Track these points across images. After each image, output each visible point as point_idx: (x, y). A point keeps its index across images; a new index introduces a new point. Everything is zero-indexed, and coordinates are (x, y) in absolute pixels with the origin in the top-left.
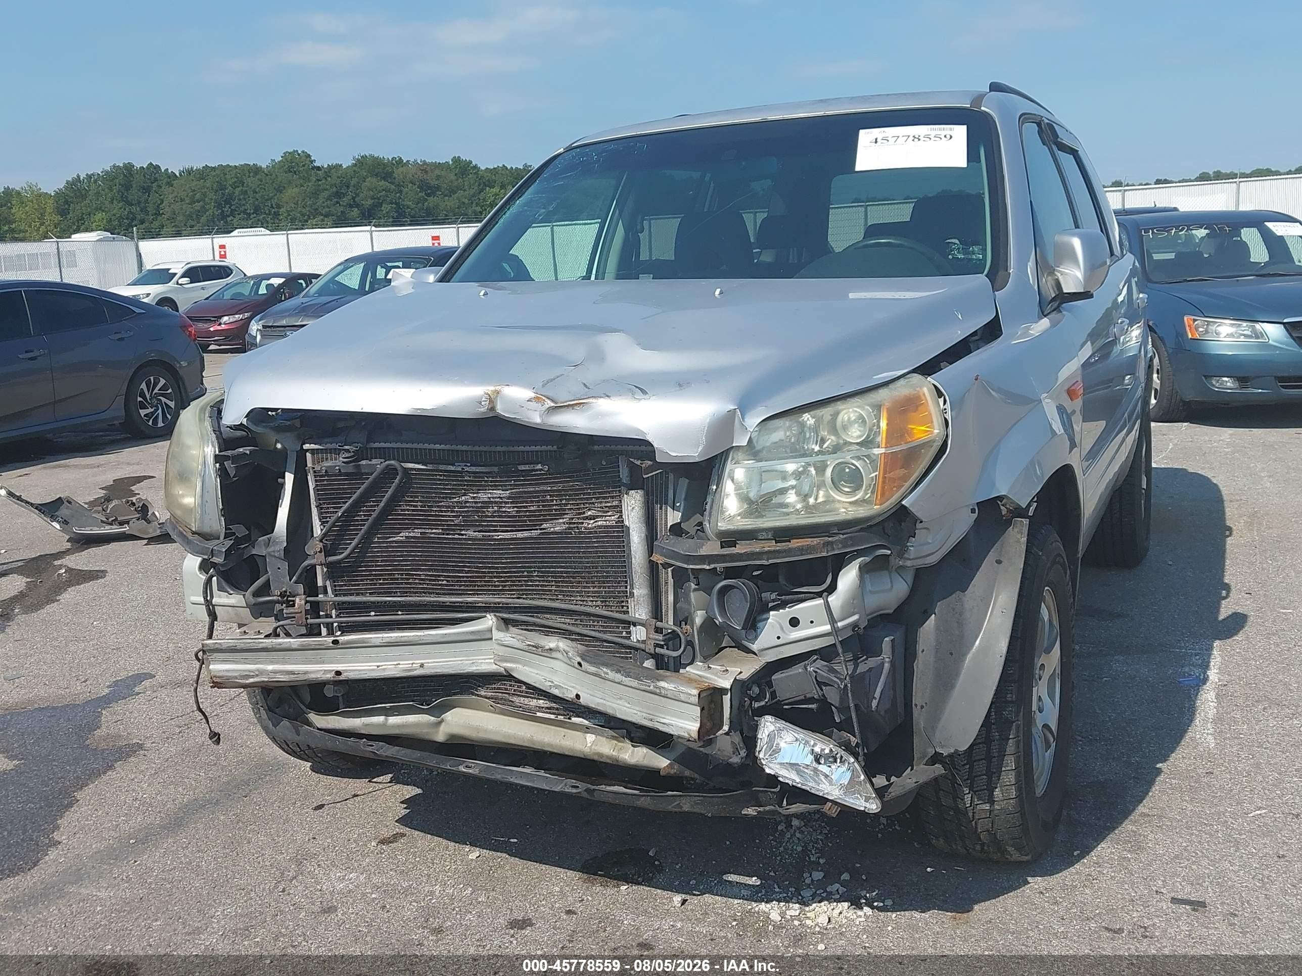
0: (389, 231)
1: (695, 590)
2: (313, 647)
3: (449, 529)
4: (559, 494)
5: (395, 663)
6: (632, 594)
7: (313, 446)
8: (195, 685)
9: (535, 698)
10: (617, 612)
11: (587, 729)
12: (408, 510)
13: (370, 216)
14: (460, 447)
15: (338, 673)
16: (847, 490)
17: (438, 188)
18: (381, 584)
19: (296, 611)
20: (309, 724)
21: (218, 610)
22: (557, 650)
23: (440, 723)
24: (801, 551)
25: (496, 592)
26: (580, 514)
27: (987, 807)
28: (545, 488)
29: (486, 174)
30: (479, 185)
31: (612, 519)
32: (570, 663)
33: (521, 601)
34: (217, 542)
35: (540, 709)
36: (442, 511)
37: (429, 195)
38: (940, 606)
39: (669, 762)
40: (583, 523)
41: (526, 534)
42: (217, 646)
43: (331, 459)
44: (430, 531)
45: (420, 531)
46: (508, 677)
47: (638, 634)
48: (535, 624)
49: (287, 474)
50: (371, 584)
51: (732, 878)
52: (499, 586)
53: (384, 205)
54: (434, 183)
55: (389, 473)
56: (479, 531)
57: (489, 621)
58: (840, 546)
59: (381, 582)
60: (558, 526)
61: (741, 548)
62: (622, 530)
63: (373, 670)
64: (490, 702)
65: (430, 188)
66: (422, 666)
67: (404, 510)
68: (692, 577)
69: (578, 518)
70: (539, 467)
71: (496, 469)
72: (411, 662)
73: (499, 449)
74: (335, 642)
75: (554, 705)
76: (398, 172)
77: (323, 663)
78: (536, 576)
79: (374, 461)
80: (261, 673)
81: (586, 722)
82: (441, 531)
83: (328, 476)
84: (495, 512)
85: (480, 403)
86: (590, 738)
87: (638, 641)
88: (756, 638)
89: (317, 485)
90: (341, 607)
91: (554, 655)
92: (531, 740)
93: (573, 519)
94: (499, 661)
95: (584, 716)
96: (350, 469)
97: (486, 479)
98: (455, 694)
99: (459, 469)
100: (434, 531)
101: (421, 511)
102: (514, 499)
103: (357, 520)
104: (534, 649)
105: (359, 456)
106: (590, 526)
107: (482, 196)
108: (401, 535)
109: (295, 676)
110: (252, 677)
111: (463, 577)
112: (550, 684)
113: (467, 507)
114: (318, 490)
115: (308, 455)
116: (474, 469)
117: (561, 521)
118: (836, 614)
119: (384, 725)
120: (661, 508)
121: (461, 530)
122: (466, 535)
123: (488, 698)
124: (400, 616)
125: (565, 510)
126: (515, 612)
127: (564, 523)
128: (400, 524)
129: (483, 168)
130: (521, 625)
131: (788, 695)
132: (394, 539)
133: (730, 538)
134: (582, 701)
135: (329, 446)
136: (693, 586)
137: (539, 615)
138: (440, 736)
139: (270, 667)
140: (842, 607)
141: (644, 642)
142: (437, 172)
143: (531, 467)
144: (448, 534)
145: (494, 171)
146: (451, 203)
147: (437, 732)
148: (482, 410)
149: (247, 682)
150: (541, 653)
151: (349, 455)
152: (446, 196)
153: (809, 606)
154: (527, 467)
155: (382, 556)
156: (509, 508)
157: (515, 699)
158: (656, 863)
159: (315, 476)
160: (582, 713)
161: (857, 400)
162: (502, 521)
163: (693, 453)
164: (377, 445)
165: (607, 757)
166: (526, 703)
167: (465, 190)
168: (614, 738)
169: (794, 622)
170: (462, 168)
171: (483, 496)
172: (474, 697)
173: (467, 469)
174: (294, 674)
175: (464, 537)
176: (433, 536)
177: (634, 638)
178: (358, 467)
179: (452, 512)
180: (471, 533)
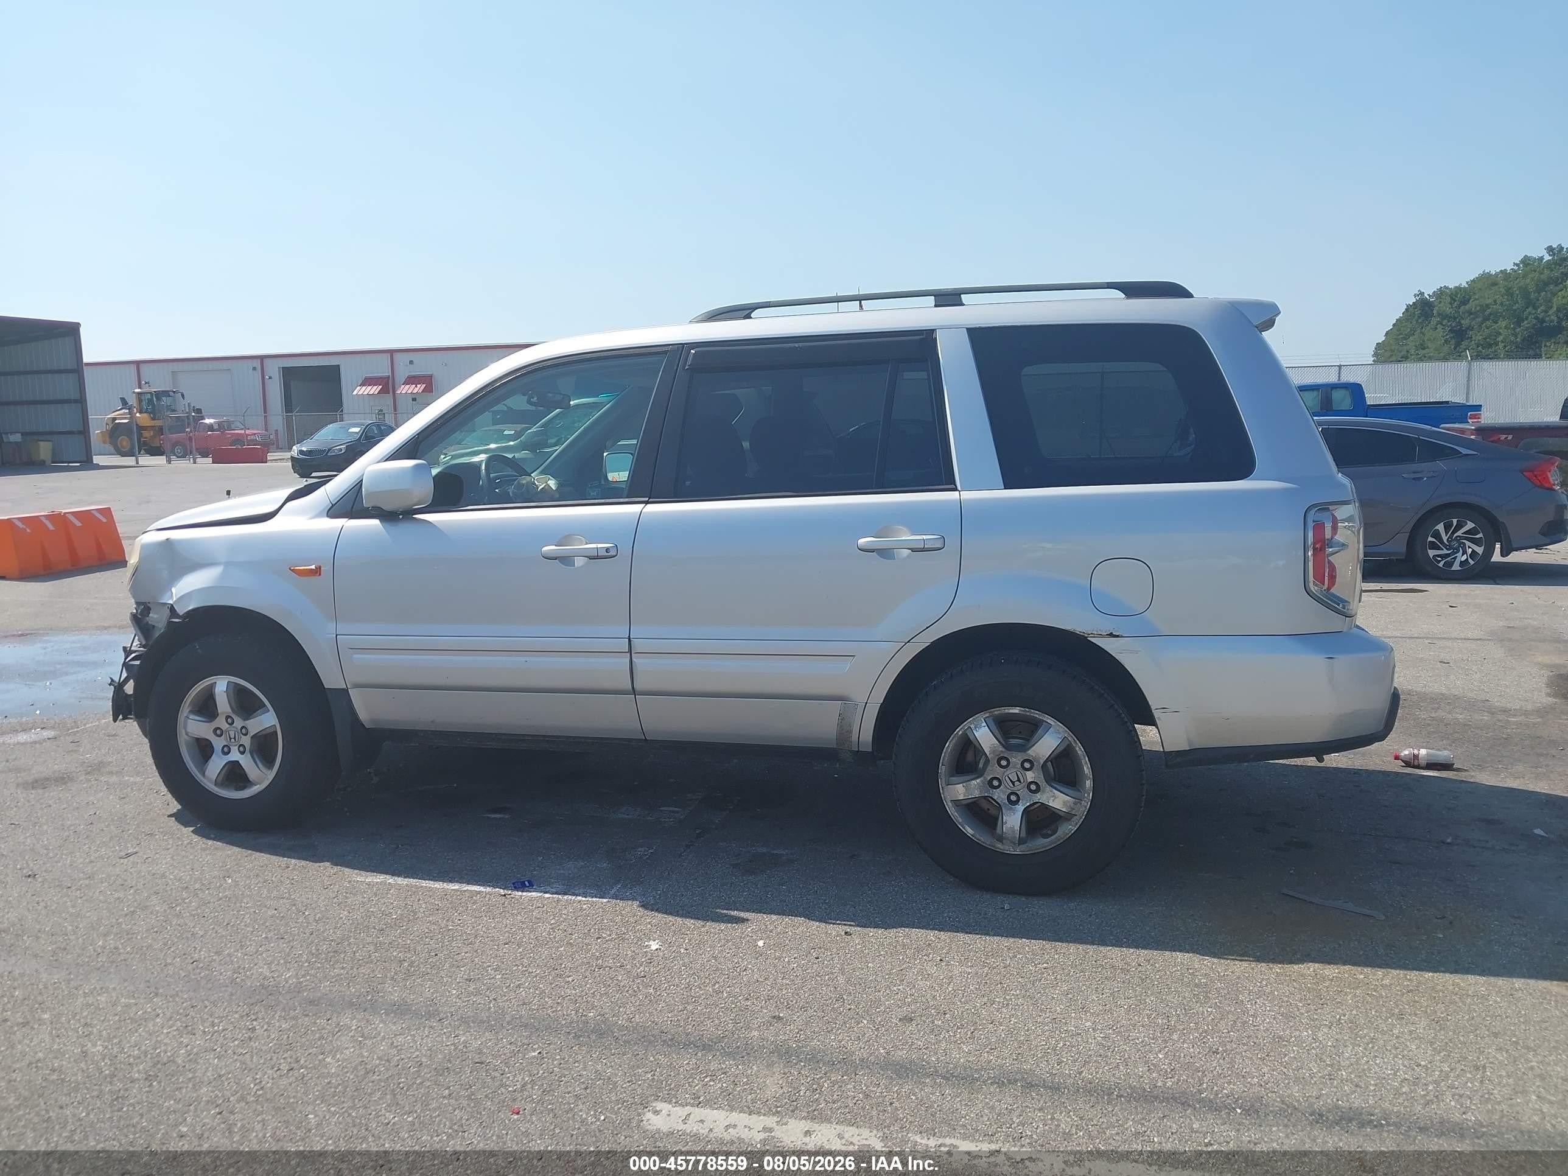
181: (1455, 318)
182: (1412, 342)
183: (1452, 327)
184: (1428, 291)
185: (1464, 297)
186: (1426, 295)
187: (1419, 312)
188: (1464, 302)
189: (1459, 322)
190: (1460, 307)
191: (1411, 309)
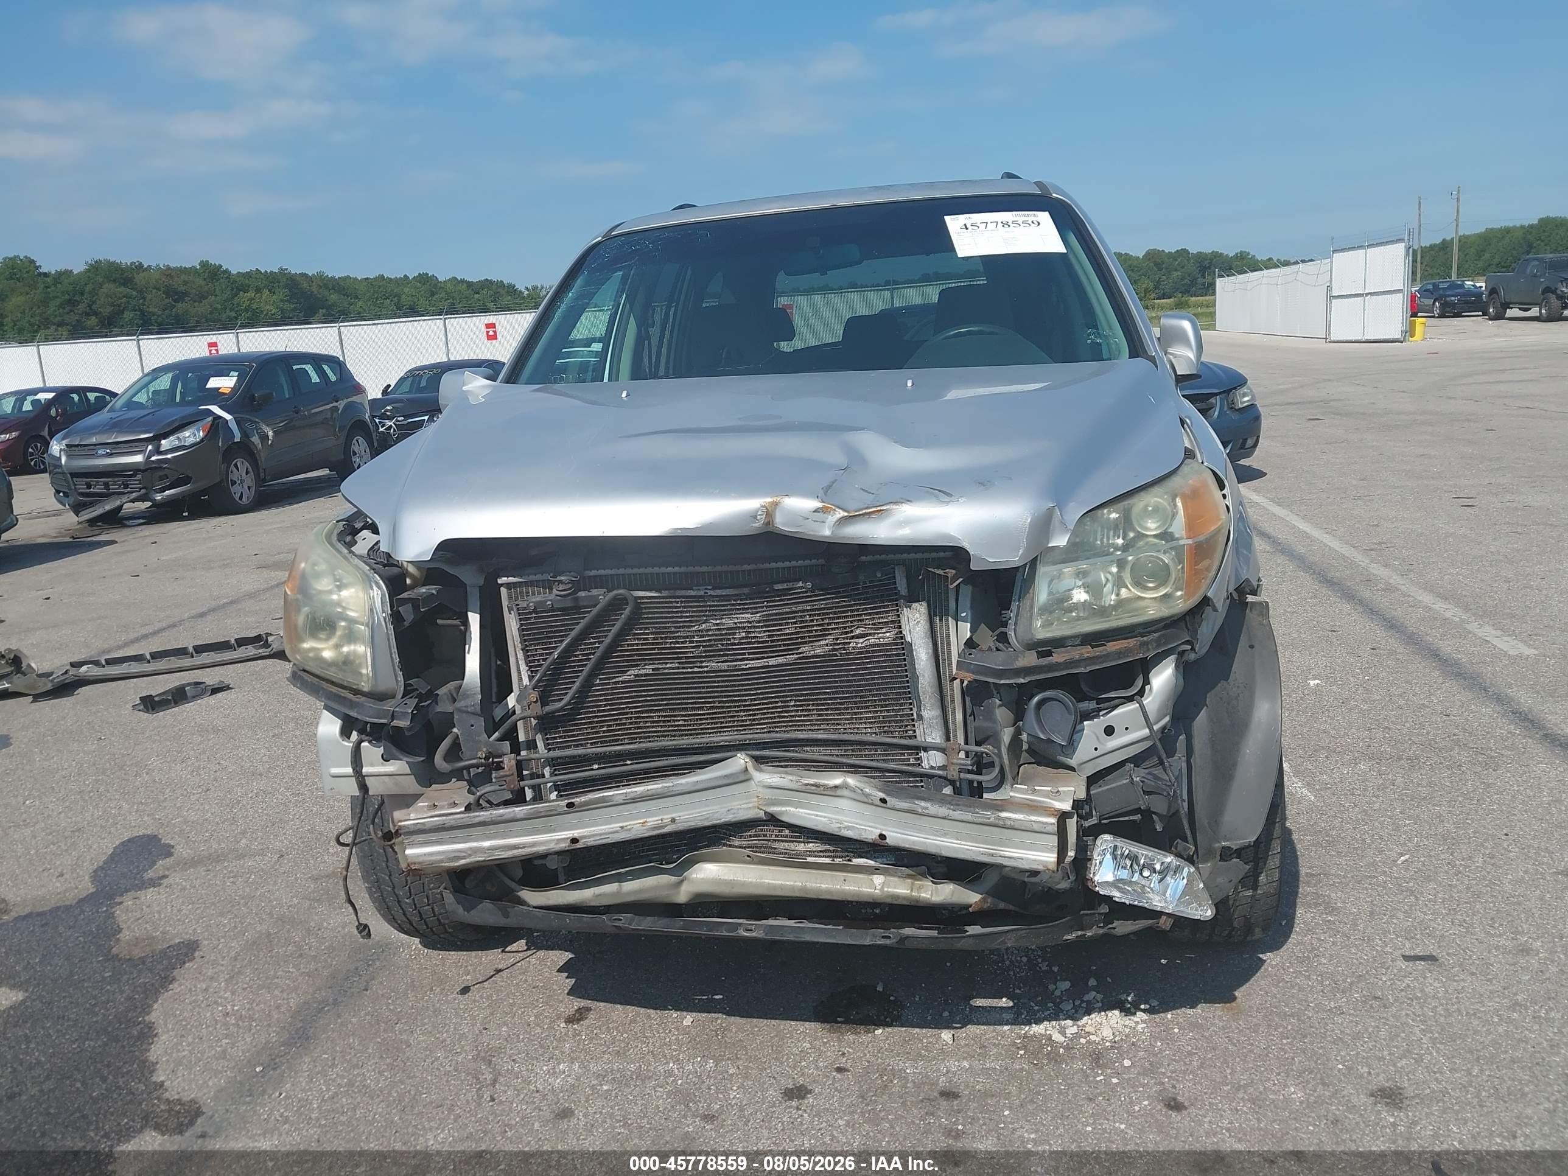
0: (156, 338)
1: (1000, 706)
2: (543, 814)
3: (691, 661)
4: (822, 613)
5: (641, 821)
6: (920, 717)
7: (511, 579)
8: (345, 873)
9: (801, 842)
10: (901, 737)
11: (876, 870)
12: (637, 644)
13: (110, 324)
14: (698, 569)
15: (574, 841)
16: (1151, 585)
17: (186, 294)
18: (604, 732)
19: (508, 773)
20: (522, 902)
21: (369, 781)
22: (845, 786)
23: (682, 882)
24: (1120, 654)
25: (744, 726)
26: (847, 633)
27: (1250, 893)
28: (805, 608)
29: (238, 280)
30: (232, 290)
31: (887, 636)
32: (866, 800)
33: (773, 735)
34: (393, 702)
35: (812, 853)
36: (678, 643)
37: (176, 301)
38: (1210, 697)
39: (980, 896)
40: (850, 643)
41: (780, 660)
42: (418, 827)
43: (539, 593)
44: (664, 666)
45: (651, 666)
46: (773, 820)
47: (932, 760)
48: (791, 760)
49: (470, 614)
50: (593, 733)
51: (979, 1002)
52: (746, 720)
53: (126, 312)
54: (182, 288)
55: (617, 604)
56: (722, 662)
57: (741, 760)
58: (1155, 645)
59: (605, 729)
60: (820, 648)
61: (1058, 657)
62: (902, 648)
63: (617, 832)
64: (747, 851)
65: (176, 293)
66: (673, 820)
67: (632, 645)
68: (995, 692)
69: (844, 638)
70: (800, 584)
71: (746, 591)
72: (660, 818)
73: (746, 567)
74: (570, 805)
75: (828, 847)
76: (139, 278)
77: (554, 831)
78: (794, 706)
79: (595, 592)
80: (475, 850)
81: (871, 863)
82: (677, 665)
83: (537, 613)
84: (743, 638)
85: (755, 517)
86: (878, 879)
87: (932, 768)
88: (1074, 752)
89: (522, 625)
90: (553, 763)
91: (839, 792)
92: (803, 889)
93: (837, 639)
94: (766, 805)
95: (869, 856)
96: (568, 603)
97: (733, 602)
98: (701, 848)
99: (702, 593)
100: (668, 666)
101: (653, 644)
102: (766, 622)
103: (574, 661)
104: (814, 788)
105: (577, 586)
106: (859, 645)
107: (236, 300)
108: (628, 673)
109: (520, 850)
110: (464, 858)
111: (704, 714)
112: (839, 825)
113: (709, 635)
114: (523, 630)
115: (503, 590)
116: (719, 592)
117: (824, 642)
118: (1152, 717)
119: (618, 893)
120: (941, 620)
121: (701, 662)
122: (707, 667)
123: (745, 848)
124: (630, 766)
125: (828, 630)
126: (765, 748)
127: (827, 645)
128: (628, 661)
129: (234, 272)
130: (772, 762)
131: (1109, 809)
132: (621, 679)
133: (1045, 648)
134: (889, 841)
135: (532, 578)
136: (998, 702)
137: (796, 749)
138: (682, 896)
139: (487, 844)
140: (1159, 710)
141: (943, 768)
142: (183, 277)
143: (790, 585)
144: (683, 668)
145: (248, 275)
146: (203, 308)
147: (678, 893)
148: (757, 525)
149: (456, 864)
150: (822, 792)
151: (567, 587)
152: (195, 301)
153: (1123, 713)
154: (785, 586)
155: (606, 700)
156: (760, 632)
157: (776, 845)
158: (892, 998)
159: (519, 614)
160: (867, 852)
161: (1157, 490)
162: (751, 648)
163: (1013, 558)
164: (593, 573)
165: (905, 898)
166: (793, 848)
167: (216, 296)
168: (909, 876)
169: (1109, 731)
170: (212, 273)
171: (728, 622)
172: (724, 848)
173: (710, 593)
174: (519, 848)
175: (705, 669)
176: (667, 671)
177: (925, 764)
178: (577, 599)
179: (691, 642)
180: (713, 665)
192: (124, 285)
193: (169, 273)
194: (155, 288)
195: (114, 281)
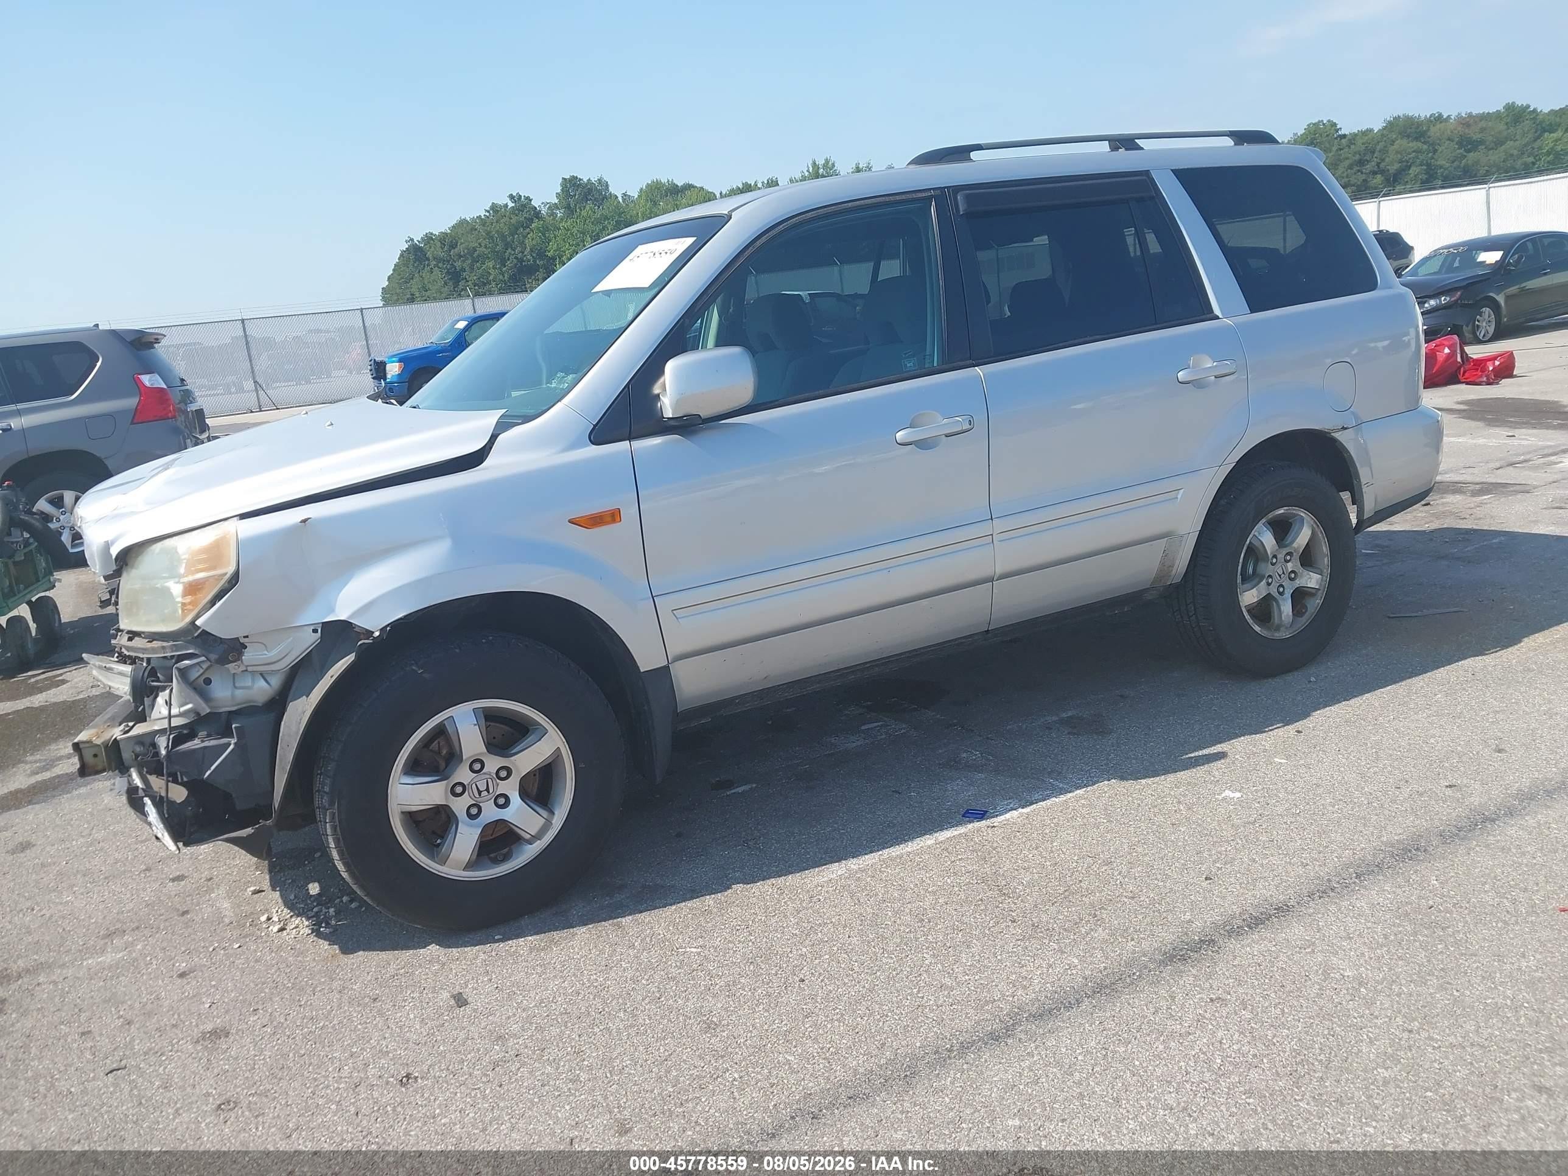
17: (1481, 142)
29: (1547, 118)
30: (1536, 132)
37: (1469, 151)
38: (291, 706)
53: (1412, 168)
54: (1478, 136)
65: (1470, 142)
76: (1434, 131)
107: (1538, 143)
129: (1544, 111)
142: (1483, 124)
145: (1558, 113)
146: (1496, 156)
152: (1490, 149)
167: (1516, 140)
169: (167, 703)
170: (1517, 115)
181: (449, 261)
182: (415, 286)
183: (448, 270)
184: (417, 238)
185: (451, 242)
186: (415, 241)
187: (413, 257)
188: (453, 246)
189: (452, 264)
190: (450, 251)
191: (405, 254)
192: (1417, 139)
193: (1468, 121)
194: (1449, 139)
195: (1408, 136)
